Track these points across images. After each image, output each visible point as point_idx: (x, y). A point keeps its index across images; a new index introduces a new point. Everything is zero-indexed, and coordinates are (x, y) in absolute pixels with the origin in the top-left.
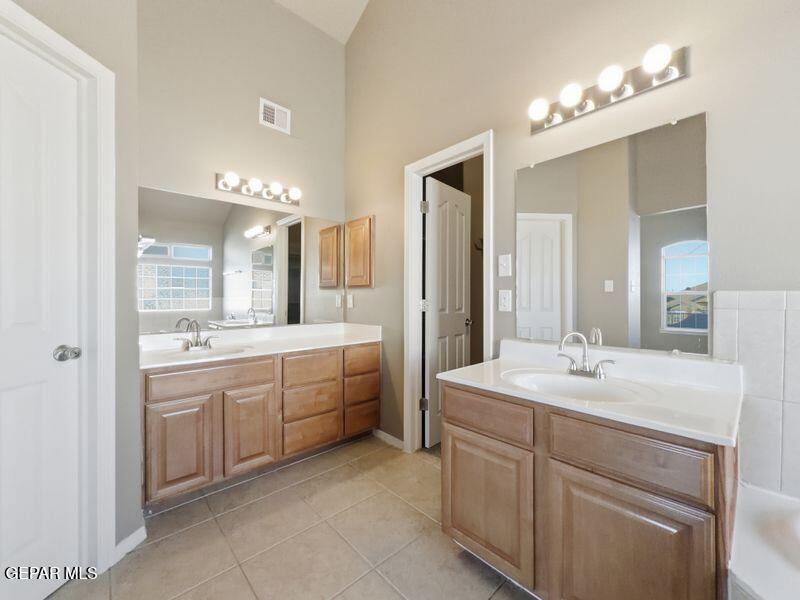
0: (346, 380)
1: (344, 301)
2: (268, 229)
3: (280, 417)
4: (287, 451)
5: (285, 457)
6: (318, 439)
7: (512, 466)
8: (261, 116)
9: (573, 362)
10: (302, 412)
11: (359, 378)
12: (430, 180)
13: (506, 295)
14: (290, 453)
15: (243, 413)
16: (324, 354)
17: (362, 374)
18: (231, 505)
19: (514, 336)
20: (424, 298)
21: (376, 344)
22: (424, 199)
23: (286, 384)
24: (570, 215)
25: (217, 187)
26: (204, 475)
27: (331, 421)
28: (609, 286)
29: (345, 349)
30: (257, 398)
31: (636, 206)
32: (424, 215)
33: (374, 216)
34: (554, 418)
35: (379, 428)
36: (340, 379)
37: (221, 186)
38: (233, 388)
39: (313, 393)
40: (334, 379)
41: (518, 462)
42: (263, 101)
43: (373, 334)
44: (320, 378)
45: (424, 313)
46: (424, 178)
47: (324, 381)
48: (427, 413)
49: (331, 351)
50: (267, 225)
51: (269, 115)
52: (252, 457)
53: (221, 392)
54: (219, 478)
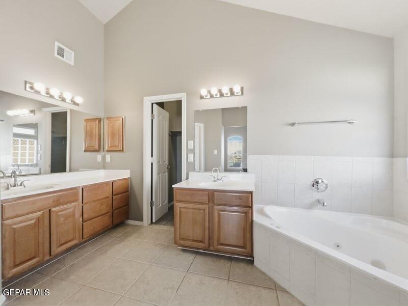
0: (114, 197)
1: (104, 158)
2: (32, 111)
3: (81, 219)
4: (85, 237)
5: (84, 240)
6: (101, 228)
7: (202, 211)
8: (56, 52)
9: (215, 177)
10: (93, 215)
11: (120, 195)
12: (154, 105)
13: (191, 156)
14: (87, 237)
15: (62, 219)
16: (104, 185)
17: (121, 194)
18: (58, 269)
19: (194, 170)
20: (152, 157)
21: (126, 179)
22: (152, 113)
23: (84, 202)
24: (203, 125)
25: (26, 89)
26: (38, 257)
27: (107, 217)
28: (216, 152)
29: (113, 183)
30: (68, 211)
31: (223, 124)
32: (152, 120)
33: (125, 117)
34: (215, 193)
35: (128, 218)
36: (111, 197)
37: (28, 89)
38: (55, 206)
39: (99, 205)
40: (108, 198)
41: (204, 210)
42: (57, 44)
43: (125, 174)
44: (102, 197)
45: (152, 163)
46: (152, 104)
47: (103, 199)
48: (154, 207)
49: (107, 183)
50: (32, 109)
51: (61, 52)
52: (66, 243)
53: (48, 210)
54: (47, 258)
